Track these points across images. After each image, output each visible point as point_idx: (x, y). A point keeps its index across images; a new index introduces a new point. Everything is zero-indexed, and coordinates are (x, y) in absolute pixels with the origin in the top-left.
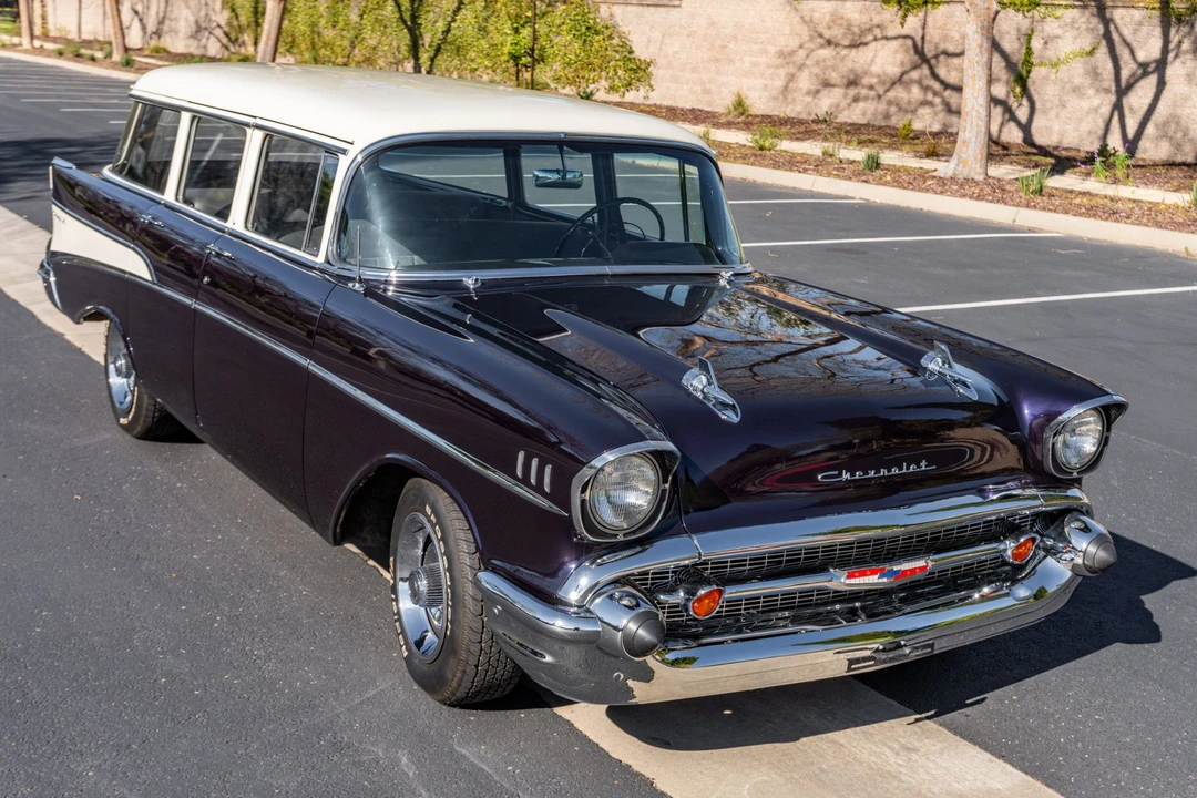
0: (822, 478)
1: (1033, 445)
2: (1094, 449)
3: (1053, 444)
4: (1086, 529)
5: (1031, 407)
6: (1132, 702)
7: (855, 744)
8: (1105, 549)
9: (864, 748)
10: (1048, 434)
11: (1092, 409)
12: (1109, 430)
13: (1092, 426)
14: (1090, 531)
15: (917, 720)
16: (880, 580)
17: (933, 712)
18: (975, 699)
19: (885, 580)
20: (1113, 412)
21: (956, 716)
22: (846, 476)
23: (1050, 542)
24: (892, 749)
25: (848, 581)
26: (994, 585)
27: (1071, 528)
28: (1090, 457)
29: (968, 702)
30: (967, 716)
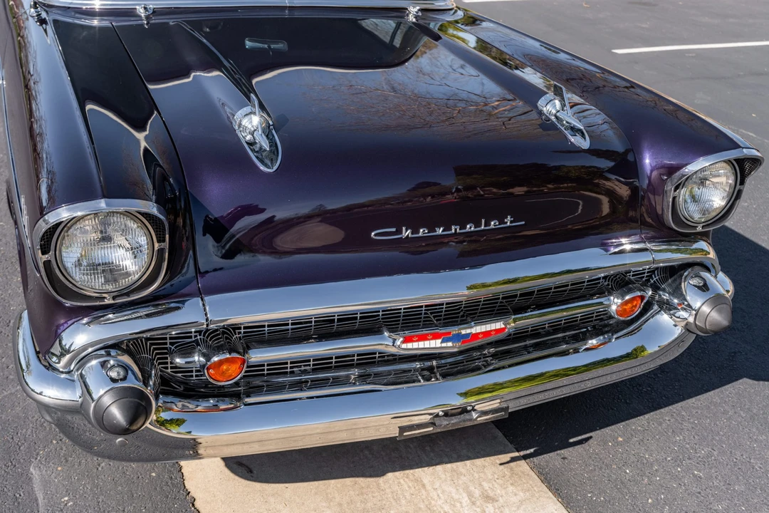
0: (375, 235)
1: (651, 196)
2: (723, 203)
3: (674, 198)
4: (704, 288)
5: (653, 157)
6: (738, 454)
7: (437, 485)
8: (720, 311)
9: (443, 492)
10: (669, 187)
11: (725, 161)
12: (742, 183)
13: (723, 179)
14: (708, 289)
15: (513, 460)
16: (444, 345)
17: (532, 450)
18: (580, 438)
19: (450, 344)
20: (747, 166)
21: (552, 459)
22: (407, 233)
23: (666, 296)
24: (470, 495)
25: (404, 346)
26: (602, 337)
27: (689, 286)
28: (718, 211)
29: (571, 440)
30: (564, 458)
